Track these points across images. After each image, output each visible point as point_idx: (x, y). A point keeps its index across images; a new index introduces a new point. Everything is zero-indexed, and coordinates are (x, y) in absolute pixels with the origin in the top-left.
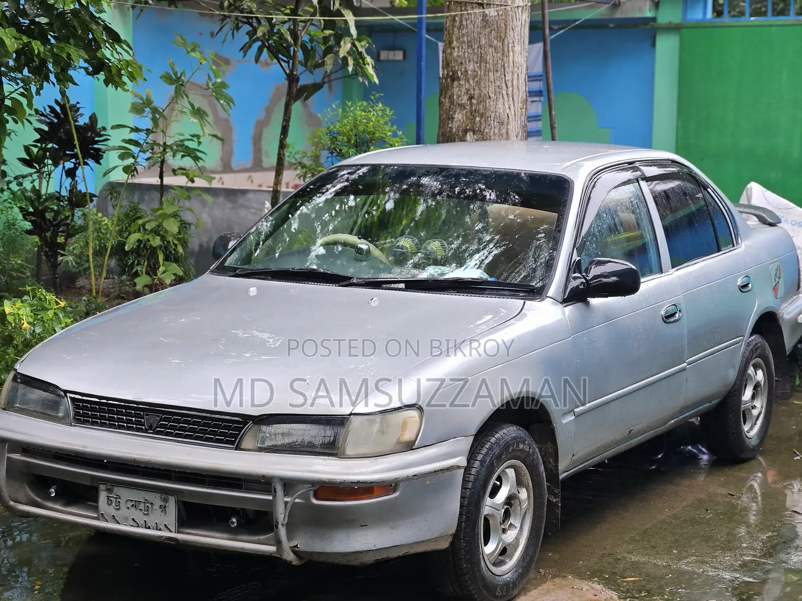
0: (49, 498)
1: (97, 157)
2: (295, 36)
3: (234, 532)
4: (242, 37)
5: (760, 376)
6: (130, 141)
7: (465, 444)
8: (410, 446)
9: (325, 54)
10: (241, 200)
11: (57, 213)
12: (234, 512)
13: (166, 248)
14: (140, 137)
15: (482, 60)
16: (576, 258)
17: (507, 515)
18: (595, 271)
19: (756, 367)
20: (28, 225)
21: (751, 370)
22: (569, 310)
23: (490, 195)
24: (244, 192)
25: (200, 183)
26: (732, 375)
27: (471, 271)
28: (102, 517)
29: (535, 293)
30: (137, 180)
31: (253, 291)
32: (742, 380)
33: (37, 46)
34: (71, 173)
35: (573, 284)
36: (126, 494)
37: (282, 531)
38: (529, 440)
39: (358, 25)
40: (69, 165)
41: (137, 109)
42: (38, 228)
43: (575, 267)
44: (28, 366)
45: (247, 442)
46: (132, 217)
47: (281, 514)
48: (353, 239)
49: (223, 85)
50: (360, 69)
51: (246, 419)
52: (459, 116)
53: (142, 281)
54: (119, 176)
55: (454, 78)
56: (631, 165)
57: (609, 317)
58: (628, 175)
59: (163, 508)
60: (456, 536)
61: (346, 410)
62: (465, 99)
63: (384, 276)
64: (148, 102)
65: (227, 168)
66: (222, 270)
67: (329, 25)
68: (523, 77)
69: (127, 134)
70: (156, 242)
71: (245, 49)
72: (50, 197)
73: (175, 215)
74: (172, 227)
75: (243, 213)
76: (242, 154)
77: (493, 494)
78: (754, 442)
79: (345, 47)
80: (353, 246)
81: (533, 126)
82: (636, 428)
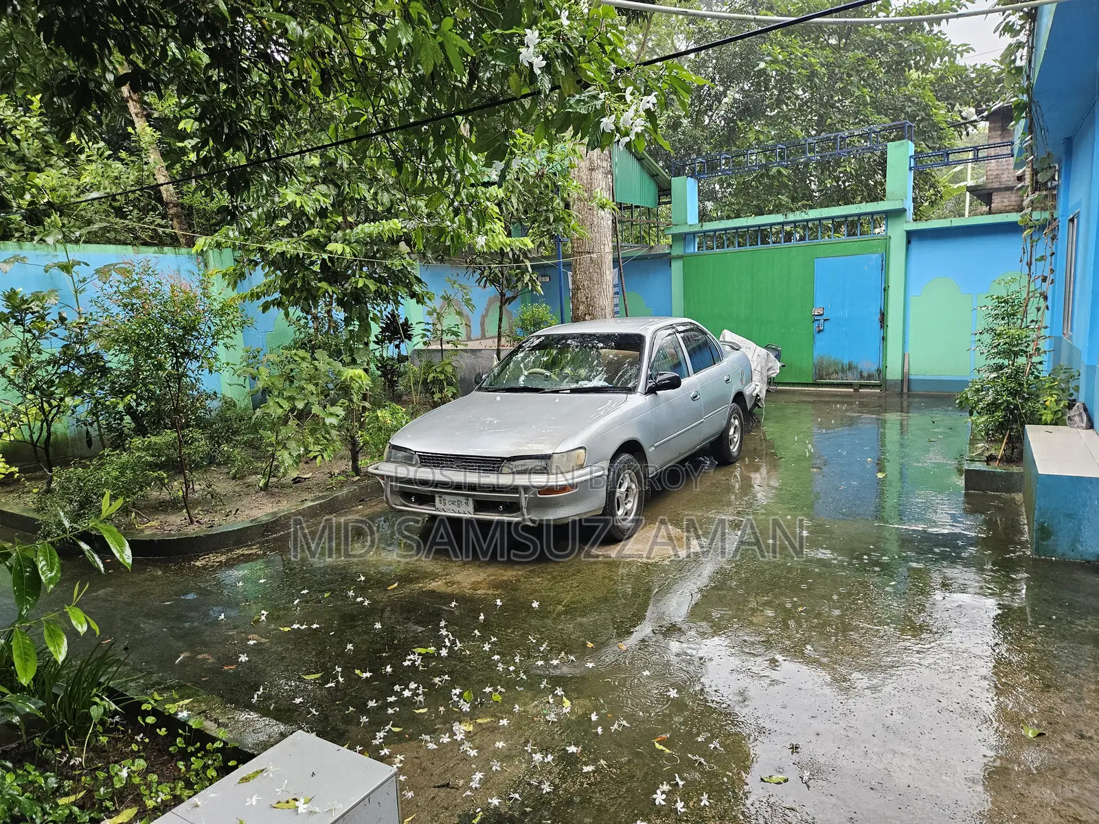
0: (412, 503)
1: (409, 337)
2: (503, 275)
3: (502, 513)
4: (477, 275)
5: (737, 422)
6: (425, 330)
7: (606, 464)
8: (581, 467)
9: (517, 282)
10: (478, 354)
11: (393, 366)
12: (501, 503)
13: (447, 378)
14: (430, 327)
15: (591, 279)
16: (649, 373)
17: (627, 496)
18: (659, 378)
19: (735, 418)
20: (379, 373)
21: (732, 420)
22: (649, 397)
23: (601, 345)
24: (480, 350)
25: (460, 347)
26: (725, 423)
27: (598, 382)
28: (438, 509)
29: (632, 390)
30: (430, 348)
31: (498, 398)
32: (729, 424)
33: (384, 288)
34: (397, 346)
35: (650, 385)
36: (448, 498)
37: (525, 511)
38: (635, 460)
39: (532, 266)
40: (397, 343)
41: (430, 314)
42: (384, 375)
43: (650, 377)
44: (395, 440)
45: (505, 470)
46: (429, 366)
47: (524, 503)
48: (543, 371)
49: (470, 299)
50: (534, 288)
51: (503, 459)
52: (581, 307)
53: (437, 397)
54: (421, 346)
55: (578, 289)
56: (671, 326)
57: (667, 399)
58: (670, 331)
59: (467, 504)
60: (605, 508)
61: (550, 452)
62: (584, 299)
63: (557, 388)
64: (435, 310)
65: (469, 339)
66: (480, 389)
67: (519, 268)
68: (611, 286)
69: (423, 326)
70: (442, 377)
71: (479, 281)
72: (389, 359)
73: (449, 364)
74: (449, 369)
75: (479, 360)
76: (476, 331)
77: (620, 487)
78: (736, 454)
79: (527, 278)
80: (542, 374)
81: (617, 309)
82: (682, 452)
